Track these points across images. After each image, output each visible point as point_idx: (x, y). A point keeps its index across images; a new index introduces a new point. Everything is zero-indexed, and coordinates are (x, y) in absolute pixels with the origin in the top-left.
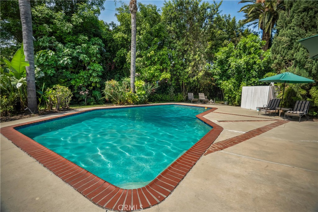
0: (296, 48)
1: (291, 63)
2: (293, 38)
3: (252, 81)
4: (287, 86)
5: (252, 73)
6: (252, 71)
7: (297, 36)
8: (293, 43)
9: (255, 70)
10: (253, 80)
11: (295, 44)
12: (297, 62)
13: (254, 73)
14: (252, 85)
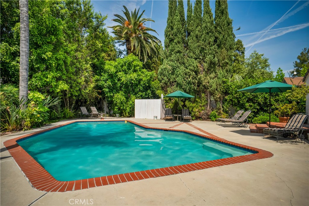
0: (176, 75)
1: (174, 84)
2: (175, 68)
3: (140, 95)
4: (173, 99)
5: (139, 87)
6: (139, 86)
7: (177, 67)
8: (174, 71)
9: (141, 85)
10: (140, 93)
11: (176, 72)
12: (178, 84)
13: (141, 88)
14: (140, 99)
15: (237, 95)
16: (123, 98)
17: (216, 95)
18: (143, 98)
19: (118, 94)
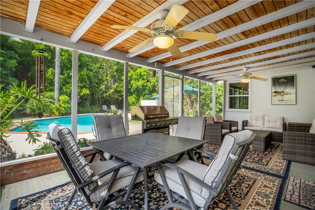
3: (146, 97)
13: (147, 92)
14: (146, 100)
15: (204, 97)
16: (134, 100)
17: (192, 96)
18: (149, 99)
19: (130, 97)
